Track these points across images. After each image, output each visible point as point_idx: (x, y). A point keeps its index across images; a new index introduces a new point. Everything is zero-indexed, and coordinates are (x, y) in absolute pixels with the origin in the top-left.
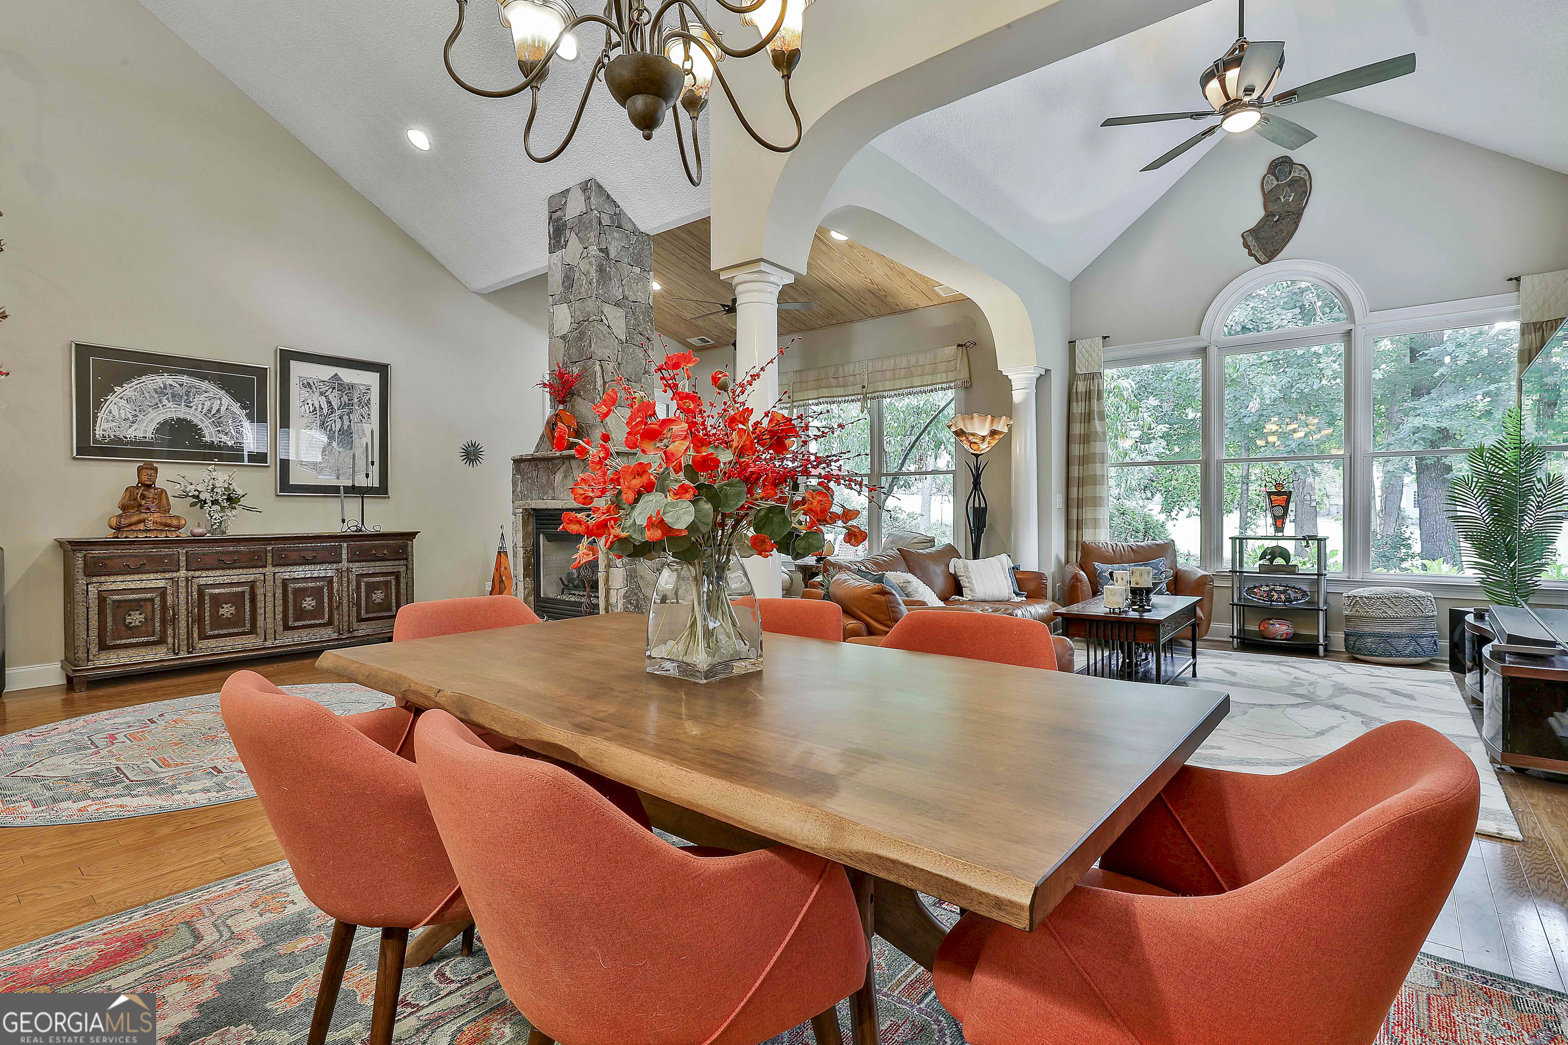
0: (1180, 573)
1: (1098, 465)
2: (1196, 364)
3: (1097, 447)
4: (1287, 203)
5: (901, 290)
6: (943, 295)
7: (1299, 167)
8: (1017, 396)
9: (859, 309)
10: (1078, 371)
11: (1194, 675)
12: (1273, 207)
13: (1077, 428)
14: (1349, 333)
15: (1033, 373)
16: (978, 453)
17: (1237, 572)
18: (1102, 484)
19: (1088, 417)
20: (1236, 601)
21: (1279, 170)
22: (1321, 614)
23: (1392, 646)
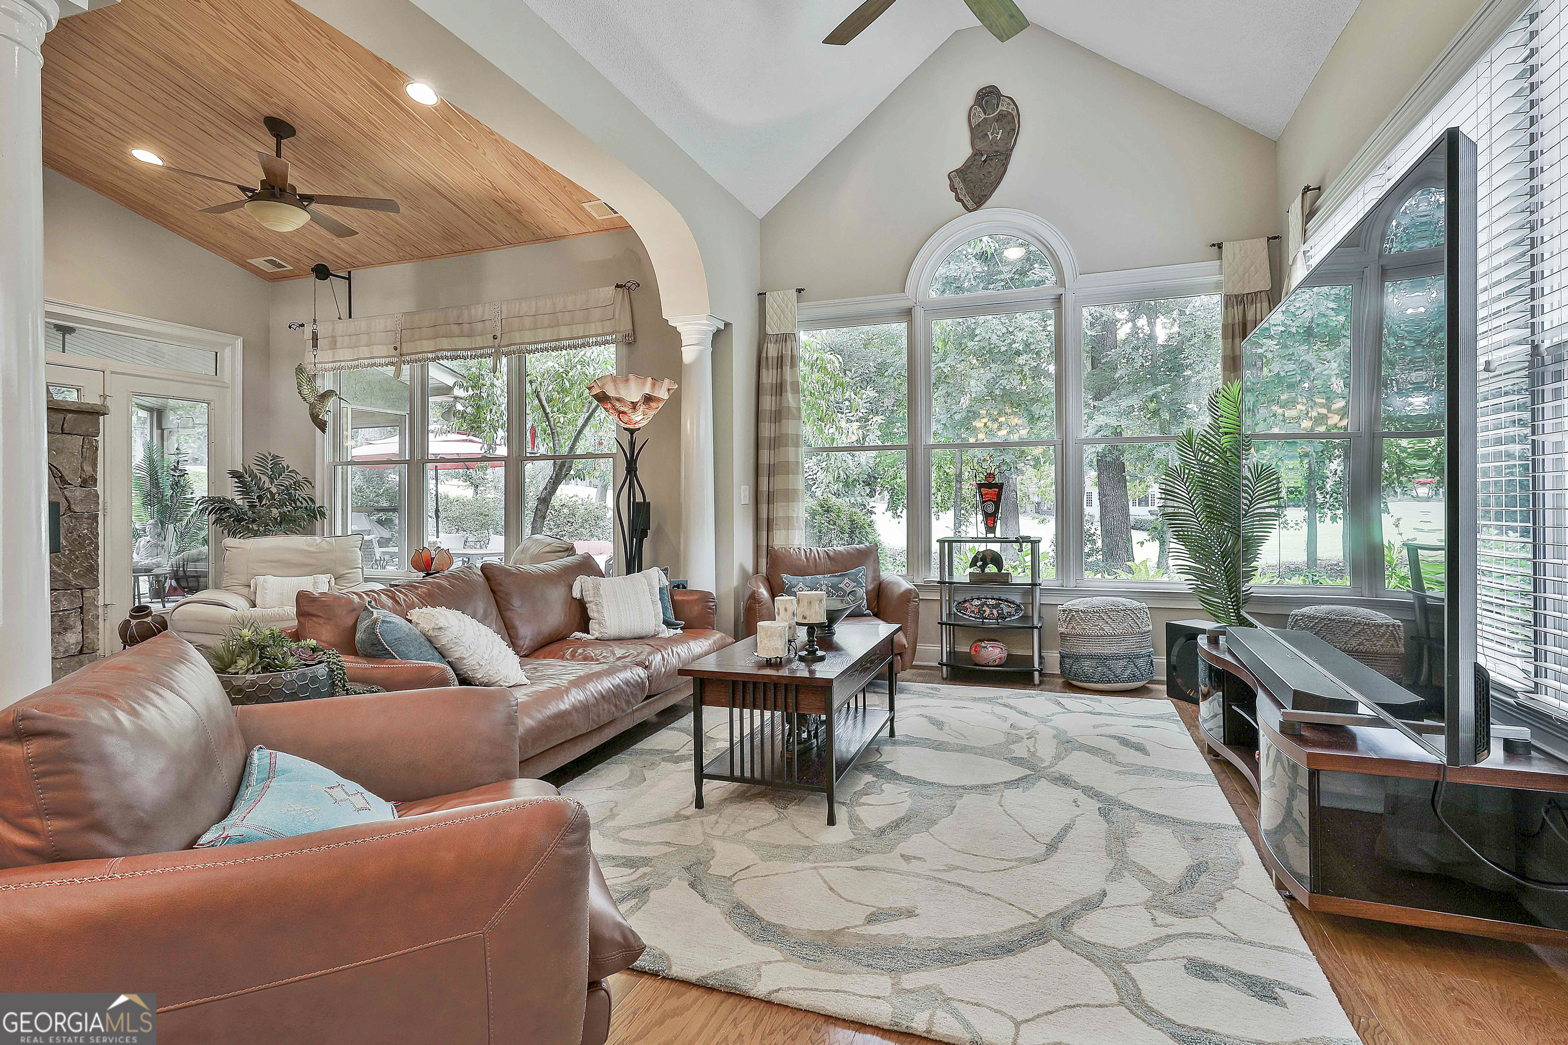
0: (883, 586)
1: (791, 449)
2: (899, 328)
3: (790, 427)
4: (995, 142)
5: (539, 205)
6: (598, 218)
7: (1007, 99)
8: (688, 355)
9: (489, 231)
10: (769, 331)
11: (892, 733)
12: (981, 145)
13: (768, 403)
14: (1059, 298)
15: (708, 325)
16: (631, 427)
17: (947, 583)
18: (796, 473)
19: (779, 389)
20: (944, 619)
21: (987, 102)
22: (1036, 631)
23: (1110, 669)
